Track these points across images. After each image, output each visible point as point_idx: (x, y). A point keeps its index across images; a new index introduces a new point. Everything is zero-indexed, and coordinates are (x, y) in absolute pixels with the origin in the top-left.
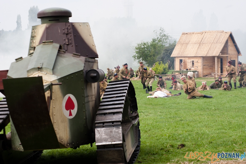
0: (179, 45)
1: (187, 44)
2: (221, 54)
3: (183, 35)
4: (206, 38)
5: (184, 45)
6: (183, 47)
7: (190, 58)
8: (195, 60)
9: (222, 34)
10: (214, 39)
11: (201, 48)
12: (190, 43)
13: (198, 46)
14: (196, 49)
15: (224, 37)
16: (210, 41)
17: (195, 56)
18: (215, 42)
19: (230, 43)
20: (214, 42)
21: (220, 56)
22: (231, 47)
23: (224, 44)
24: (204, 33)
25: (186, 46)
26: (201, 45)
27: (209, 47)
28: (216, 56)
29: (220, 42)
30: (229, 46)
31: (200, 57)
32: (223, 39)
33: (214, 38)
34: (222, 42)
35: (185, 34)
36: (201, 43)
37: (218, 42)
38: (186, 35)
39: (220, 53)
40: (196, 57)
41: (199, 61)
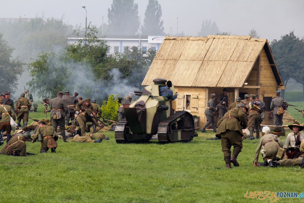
0: (159, 61)
1: (176, 60)
2: (246, 84)
3: (167, 42)
4: (214, 49)
5: (169, 62)
6: (168, 66)
7: (183, 89)
8: (193, 94)
9: (249, 43)
10: (232, 52)
11: (205, 70)
12: (182, 58)
13: (198, 66)
14: (196, 70)
15: (252, 50)
16: (225, 57)
17: (194, 85)
18: (235, 60)
19: (264, 63)
20: (232, 59)
21: (245, 87)
22: (265, 71)
23: (253, 63)
24: (211, 40)
25: (174, 65)
26: (206, 64)
27: (223, 68)
28: (237, 88)
29: (245, 60)
30: (262, 69)
31: (203, 88)
32: (250, 54)
33: (233, 50)
34: (249, 60)
35: (171, 39)
36: (205, 59)
37: (241, 59)
38: (173, 41)
39: (246, 81)
40: (195, 87)
41: (200, 97)
